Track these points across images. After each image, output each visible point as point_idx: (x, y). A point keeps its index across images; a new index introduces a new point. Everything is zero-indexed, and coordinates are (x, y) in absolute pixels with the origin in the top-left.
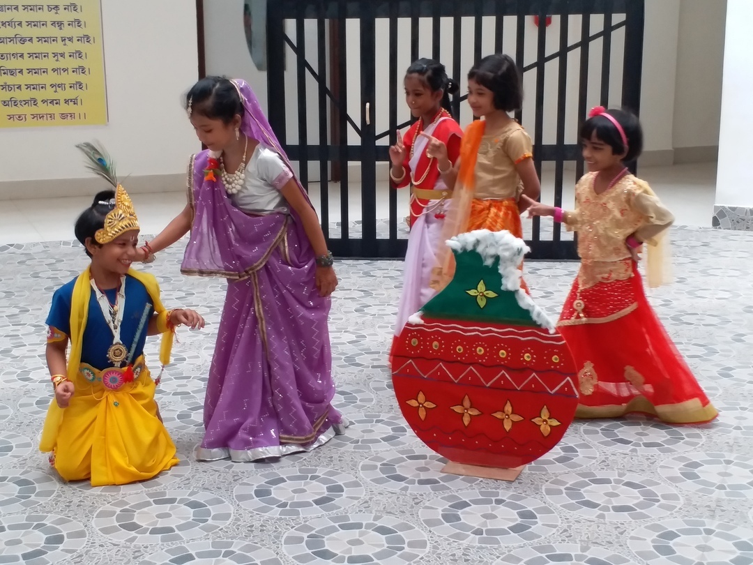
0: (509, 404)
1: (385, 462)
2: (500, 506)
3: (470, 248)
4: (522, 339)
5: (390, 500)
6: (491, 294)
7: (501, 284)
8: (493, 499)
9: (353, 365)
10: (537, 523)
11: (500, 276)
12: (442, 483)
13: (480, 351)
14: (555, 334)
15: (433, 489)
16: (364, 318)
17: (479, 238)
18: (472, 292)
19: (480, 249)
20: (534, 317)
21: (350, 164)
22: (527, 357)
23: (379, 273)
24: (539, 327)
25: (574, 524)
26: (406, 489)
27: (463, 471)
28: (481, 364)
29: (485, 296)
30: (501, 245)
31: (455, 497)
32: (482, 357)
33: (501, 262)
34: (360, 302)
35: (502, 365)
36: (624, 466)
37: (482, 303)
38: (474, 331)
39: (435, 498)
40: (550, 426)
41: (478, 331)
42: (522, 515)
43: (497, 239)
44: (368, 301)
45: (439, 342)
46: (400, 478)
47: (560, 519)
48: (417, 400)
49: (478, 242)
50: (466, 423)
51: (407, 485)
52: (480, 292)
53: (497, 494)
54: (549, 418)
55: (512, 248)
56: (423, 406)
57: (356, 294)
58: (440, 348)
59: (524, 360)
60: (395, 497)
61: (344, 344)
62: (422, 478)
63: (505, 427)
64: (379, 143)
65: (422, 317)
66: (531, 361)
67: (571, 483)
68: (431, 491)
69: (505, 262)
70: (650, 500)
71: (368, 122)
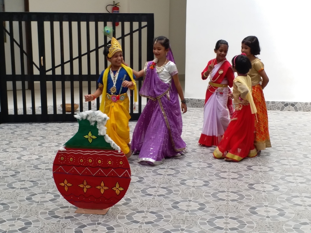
0: (102, 182)
1: (50, 210)
2: (99, 225)
3: (85, 118)
4: (108, 155)
5: (52, 227)
6: (94, 137)
7: (98, 133)
8: (97, 223)
9: (37, 169)
10: (114, 231)
11: (98, 130)
12: (75, 217)
13: (90, 161)
14: (121, 152)
15: (72, 220)
16: (43, 148)
17: (88, 114)
18: (86, 137)
19: (89, 119)
20: (112, 146)
21: (35, 82)
22: (110, 162)
23: (49, 129)
24: (114, 150)
25: (129, 231)
26: (59, 221)
27: (84, 212)
28: (90, 166)
29: (91, 138)
30: (97, 117)
31: (80, 223)
32: (91, 163)
33: (98, 124)
34: (40, 142)
35: (100, 166)
36: (150, 205)
37: (90, 141)
38: (88, 153)
39: (72, 224)
40: (120, 190)
41: (89, 152)
42: (108, 229)
43: (96, 114)
44: (44, 141)
45: (73, 158)
46: (57, 217)
47: (124, 229)
48: (64, 183)
49: (88, 116)
50: (85, 191)
51: (60, 219)
52: (90, 136)
53: (98, 220)
54: (119, 187)
55: (102, 118)
56: (66, 185)
57: (39, 138)
58: (73, 160)
59: (108, 164)
60: (54, 225)
61: (33, 160)
62: (66, 216)
63: (101, 192)
64: (47, 73)
65: (65, 148)
66: (111, 164)
67: (128, 213)
68: (70, 221)
69: (99, 124)
70: (160, 218)
71: (42, 65)
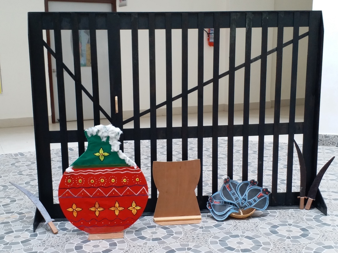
0: (117, 203)
3: (94, 134)
4: (122, 173)
6: (106, 154)
7: (111, 149)
11: (110, 146)
13: (102, 180)
14: (137, 168)
18: (97, 154)
19: (100, 134)
20: (127, 162)
22: (125, 180)
24: (129, 166)
27: (99, 238)
28: (102, 187)
29: (103, 155)
30: (110, 131)
32: (103, 183)
33: (110, 139)
35: (113, 186)
37: (102, 159)
38: (99, 172)
40: (136, 210)
41: (101, 171)
43: (107, 129)
48: (72, 208)
49: (98, 131)
50: (97, 215)
52: (101, 153)
54: (136, 206)
55: (115, 132)
56: (75, 210)
58: (83, 181)
59: (123, 182)
63: (116, 213)
65: (73, 169)
66: (127, 182)
